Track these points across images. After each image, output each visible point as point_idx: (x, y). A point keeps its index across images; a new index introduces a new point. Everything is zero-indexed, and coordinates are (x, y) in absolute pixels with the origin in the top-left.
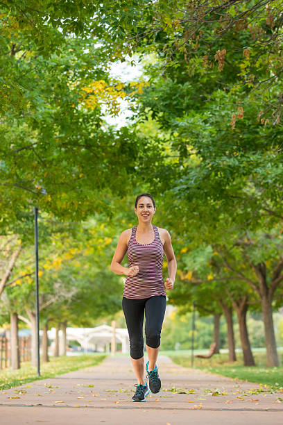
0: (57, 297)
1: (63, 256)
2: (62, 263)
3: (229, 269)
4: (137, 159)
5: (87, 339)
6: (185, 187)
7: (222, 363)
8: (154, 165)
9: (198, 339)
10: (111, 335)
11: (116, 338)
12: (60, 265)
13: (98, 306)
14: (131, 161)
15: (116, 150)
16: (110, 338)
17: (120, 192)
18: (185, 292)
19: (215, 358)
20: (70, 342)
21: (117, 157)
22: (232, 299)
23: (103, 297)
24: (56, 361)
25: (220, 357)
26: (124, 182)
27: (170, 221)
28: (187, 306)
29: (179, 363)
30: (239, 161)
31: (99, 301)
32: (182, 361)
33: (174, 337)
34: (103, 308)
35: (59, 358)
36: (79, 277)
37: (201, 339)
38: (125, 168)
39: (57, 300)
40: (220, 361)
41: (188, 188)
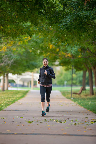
0: (4, 63)
1: (7, 45)
2: (7, 48)
3: (89, 52)
4: (43, 8)
5: (19, 79)
6: (65, 23)
7: (86, 96)
8: (52, 11)
9: (77, 79)
10: (31, 77)
11: (34, 79)
12: (6, 49)
13: (24, 66)
14: (40, 9)
15: (33, 4)
16: (31, 79)
17: (35, 23)
18: (68, 61)
19: (83, 93)
20: (10, 80)
21: (34, 6)
22: (91, 65)
23: (27, 62)
24: (3, 94)
25: (86, 92)
26: (37, 19)
27: (59, 36)
28: (69, 67)
29: (65, 96)
30: (90, 13)
31: (25, 64)
32: (66, 94)
33: (64, 78)
34: (27, 67)
35: (5, 92)
36: (16, 54)
37: (78, 79)
38: (37, 12)
39: (4, 64)
40: (85, 95)
41: (67, 24)
